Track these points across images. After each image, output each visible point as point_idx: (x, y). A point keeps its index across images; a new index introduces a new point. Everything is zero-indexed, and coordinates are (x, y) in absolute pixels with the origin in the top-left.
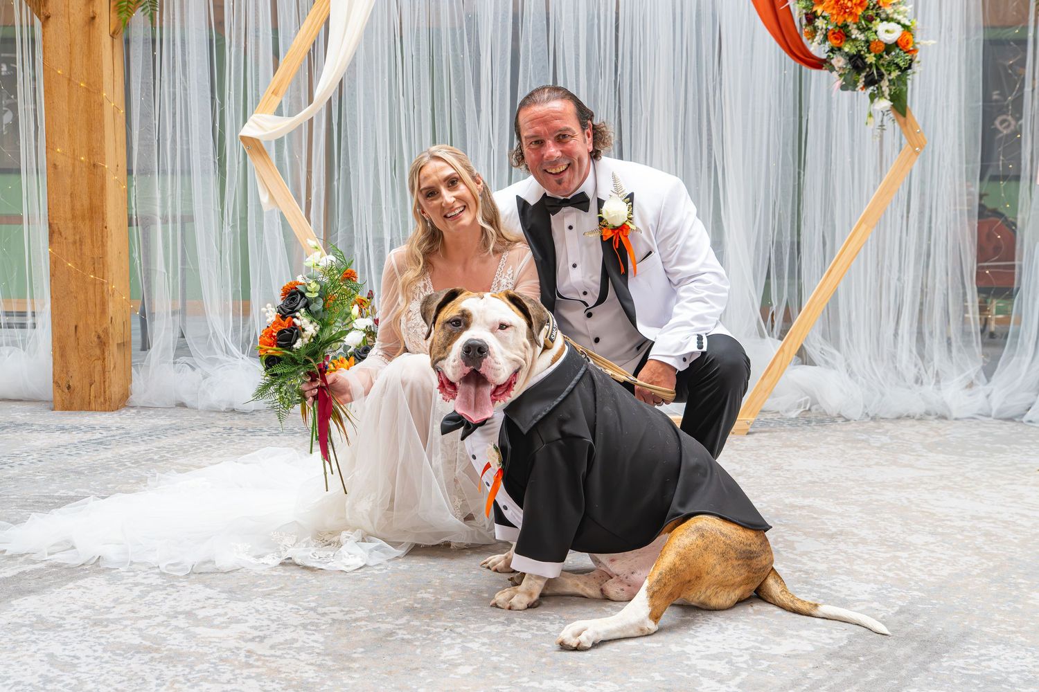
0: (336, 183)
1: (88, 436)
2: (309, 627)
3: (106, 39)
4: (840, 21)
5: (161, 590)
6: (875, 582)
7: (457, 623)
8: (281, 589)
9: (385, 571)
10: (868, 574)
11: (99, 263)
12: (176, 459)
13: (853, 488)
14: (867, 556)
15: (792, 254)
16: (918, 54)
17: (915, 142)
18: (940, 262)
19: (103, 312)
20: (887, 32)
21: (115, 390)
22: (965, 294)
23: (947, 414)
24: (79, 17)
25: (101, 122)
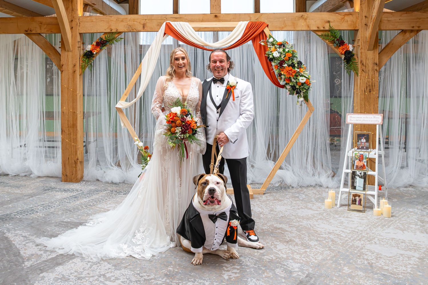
0: (143, 116)
1: (72, 194)
2: (138, 282)
3: (78, 76)
4: (289, 77)
5: (96, 265)
6: (300, 263)
7: (180, 281)
8: (129, 265)
9: (158, 257)
10: (298, 260)
11: (75, 140)
12: (97, 205)
13: (294, 219)
14: (297, 251)
15: (276, 135)
16: (311, 85)
17: (311, 109)
18: (319, 141)
19: (76, 154)
20: (302, 80)
21: (79, 176)
22: (326, 150)
23: (322, 185)
24: (71, 71)
25: (76, 100)
